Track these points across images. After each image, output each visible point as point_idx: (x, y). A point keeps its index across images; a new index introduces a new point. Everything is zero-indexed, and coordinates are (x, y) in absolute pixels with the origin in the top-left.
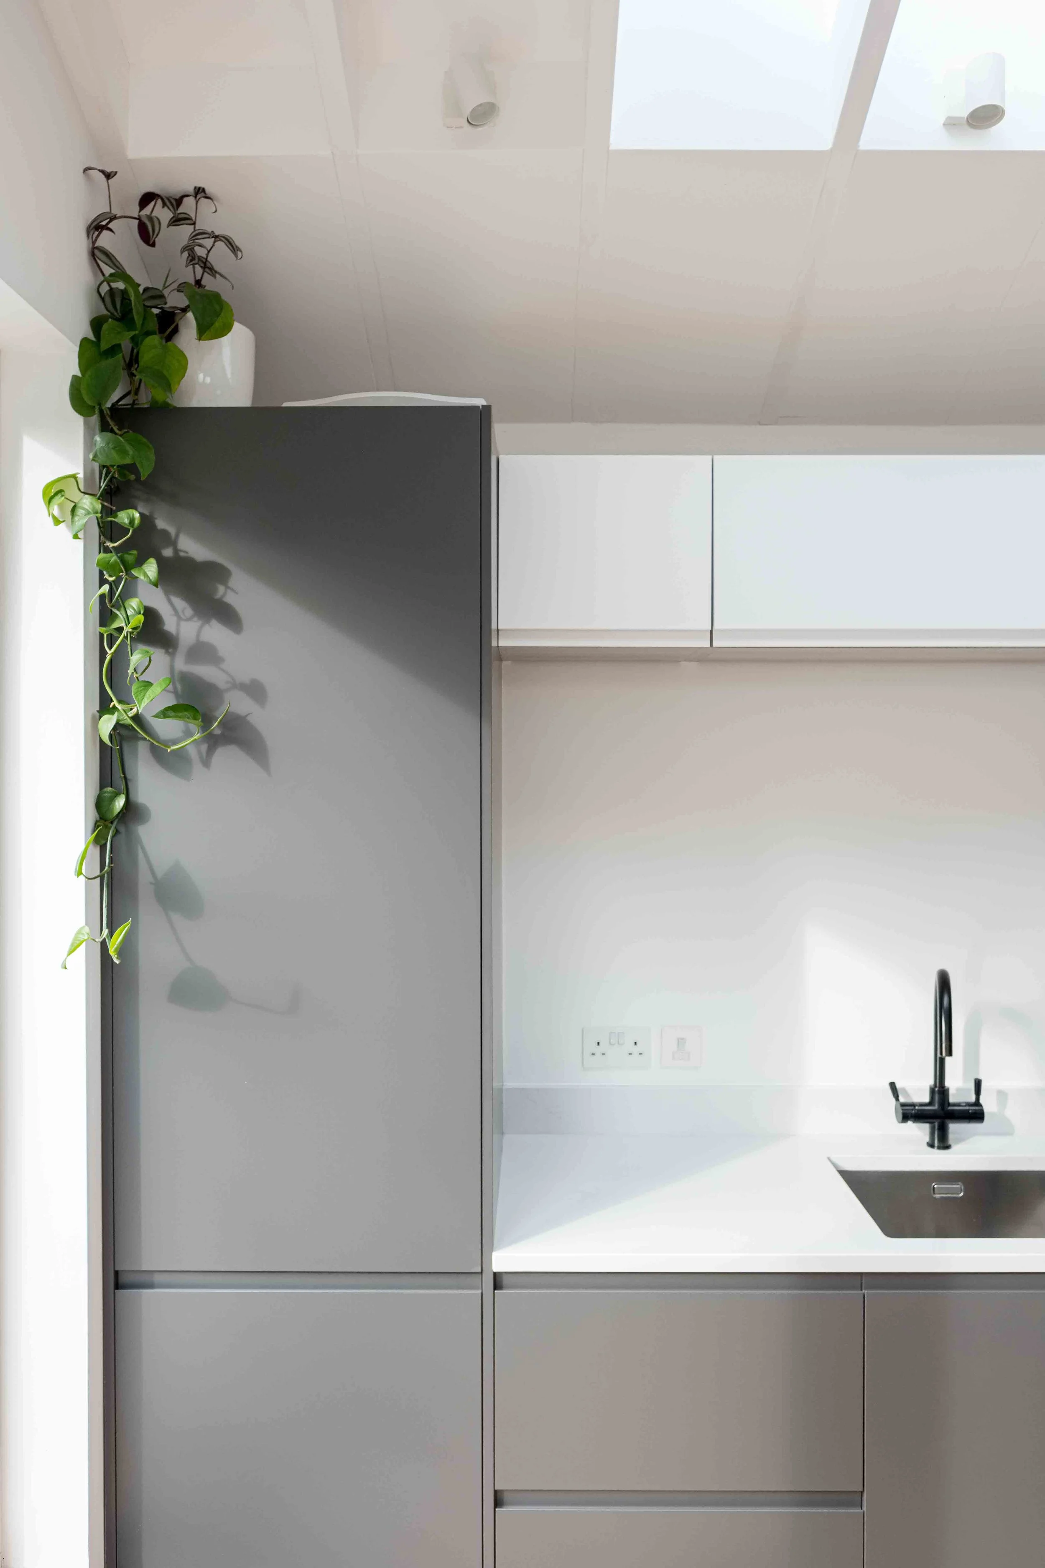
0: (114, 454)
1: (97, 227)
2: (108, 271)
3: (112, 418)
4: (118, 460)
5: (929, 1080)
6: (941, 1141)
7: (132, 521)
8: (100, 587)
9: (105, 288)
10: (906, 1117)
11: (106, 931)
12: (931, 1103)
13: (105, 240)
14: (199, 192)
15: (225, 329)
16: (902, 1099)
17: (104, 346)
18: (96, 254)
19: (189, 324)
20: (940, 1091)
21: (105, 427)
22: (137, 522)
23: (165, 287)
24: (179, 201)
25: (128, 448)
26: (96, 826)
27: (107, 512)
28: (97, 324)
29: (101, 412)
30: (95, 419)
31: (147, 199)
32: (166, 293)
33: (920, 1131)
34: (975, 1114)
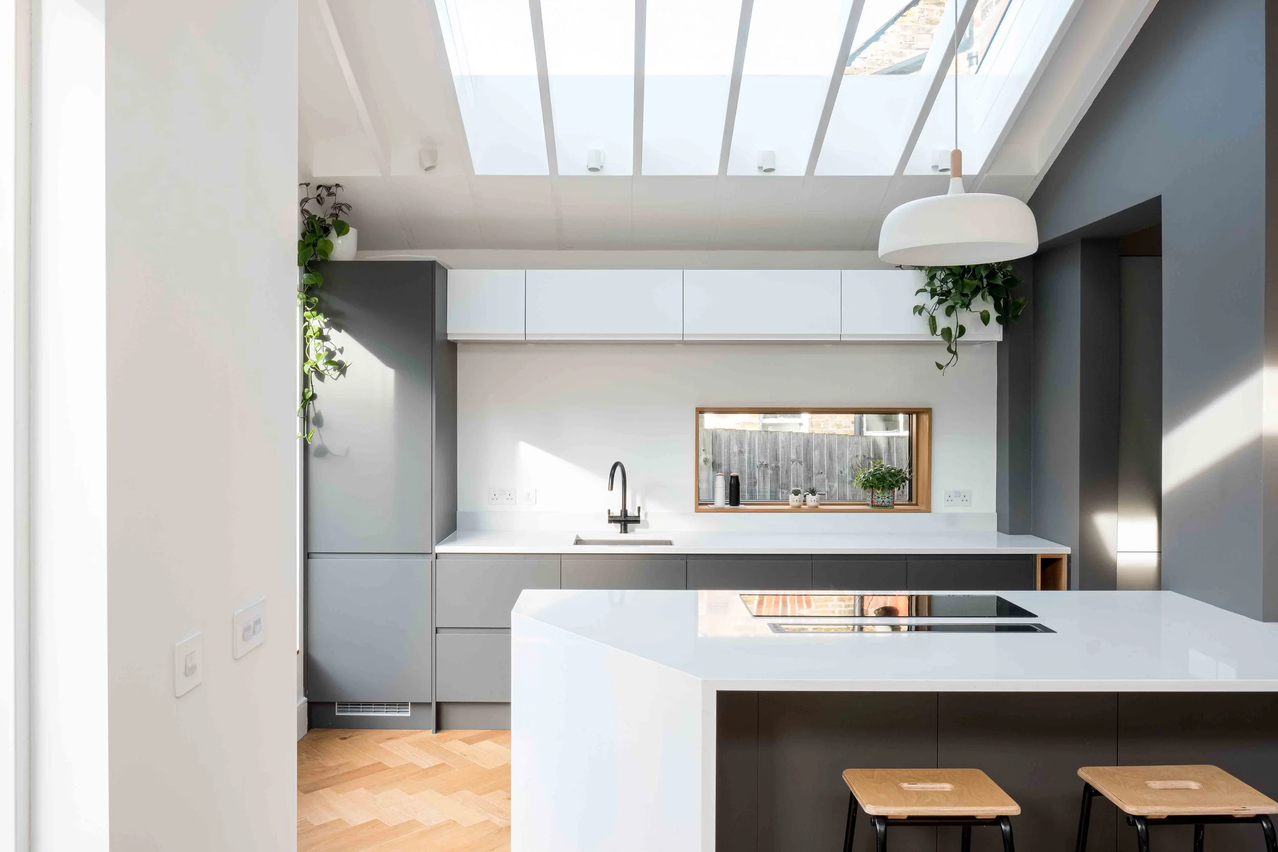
0: (310, 281)
1: (304, 201)
2: (307, 216)
3: (308, 266)
4: (311, 282)
5: (620, 507)
6: (625, 530)
7: (315, 301)
8: (304, 324)
9: (306, 222)
10: (610, 521)
11: (306, 435)
12: (621, 516)
13: (307, 207)
14: (337, 185)
15: (347, 231)
16: (611, 515)
17: (306, 243)
18: (303, 211)
19: (333, 232)
20: (625, 511)
21: (306, 271)
22: (317, 301)
23: (325, 216)
24: (330, 188)
25: (314, 278)
26: (302, 401)
27: (307, 298)
28: (303, 235)
29: (305, 265)
30: (303, 267)
31: (319, 187)
32: (326, 218)
33: (617, 527)
34: (636, 520)
